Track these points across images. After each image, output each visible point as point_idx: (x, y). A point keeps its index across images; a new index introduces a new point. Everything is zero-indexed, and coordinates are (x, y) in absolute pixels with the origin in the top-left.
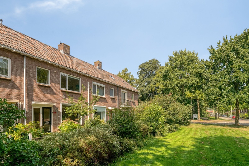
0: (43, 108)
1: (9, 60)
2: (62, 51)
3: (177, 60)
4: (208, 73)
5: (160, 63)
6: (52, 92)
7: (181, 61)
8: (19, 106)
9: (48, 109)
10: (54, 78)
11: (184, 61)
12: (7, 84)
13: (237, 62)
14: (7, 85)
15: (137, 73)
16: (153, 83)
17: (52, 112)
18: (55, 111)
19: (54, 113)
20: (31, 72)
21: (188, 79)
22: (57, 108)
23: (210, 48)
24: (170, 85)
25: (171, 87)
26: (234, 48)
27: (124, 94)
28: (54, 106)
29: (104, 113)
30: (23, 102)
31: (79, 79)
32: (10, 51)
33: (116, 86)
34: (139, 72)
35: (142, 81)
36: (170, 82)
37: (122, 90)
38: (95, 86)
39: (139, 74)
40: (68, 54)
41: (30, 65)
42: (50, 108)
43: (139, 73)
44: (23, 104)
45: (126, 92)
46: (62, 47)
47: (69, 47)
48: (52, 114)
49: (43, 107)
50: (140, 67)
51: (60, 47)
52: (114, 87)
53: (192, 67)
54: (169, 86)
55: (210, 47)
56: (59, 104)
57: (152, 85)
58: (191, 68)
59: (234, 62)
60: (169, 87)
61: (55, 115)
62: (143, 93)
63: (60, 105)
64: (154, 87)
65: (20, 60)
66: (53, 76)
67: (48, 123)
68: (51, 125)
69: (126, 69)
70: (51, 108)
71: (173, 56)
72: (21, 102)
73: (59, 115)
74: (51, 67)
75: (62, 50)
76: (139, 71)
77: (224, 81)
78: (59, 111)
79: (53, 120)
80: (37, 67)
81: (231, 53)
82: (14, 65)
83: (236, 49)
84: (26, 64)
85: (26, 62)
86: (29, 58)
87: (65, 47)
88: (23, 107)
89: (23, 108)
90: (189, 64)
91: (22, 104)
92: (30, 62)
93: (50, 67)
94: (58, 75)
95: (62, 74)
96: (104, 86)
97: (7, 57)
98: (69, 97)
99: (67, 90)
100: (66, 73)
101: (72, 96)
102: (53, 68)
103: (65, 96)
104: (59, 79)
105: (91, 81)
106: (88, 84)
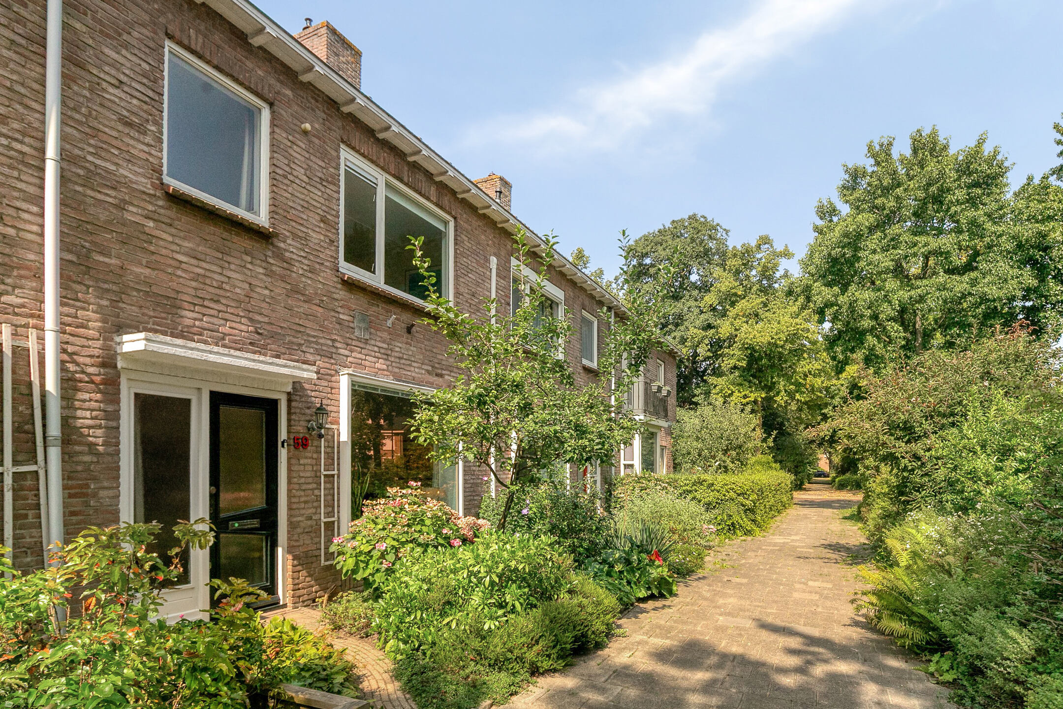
0: (218, 400)
5: (727, 231)
6: (283, 279)
7: (929, 185)
10: (300, 172)
16: (698, 323)
17: (283, 434)
18: (300, 429)
19: (299, 444)
20: (115, 64)
22: (321, 410)
28: (297, 390)
30: (33, 334)
31: (446, 223)
42: (271, 406)
44: (32, 344)
48: (283, 454)
49: (212, 393)
52: (596, 307)
56: (327, 377)
57: (695, 331)
61: (306, 459)
63: (334, 389)
64: (707, 341)
66: (291, 160)
67: (255, 523)
68: (274, 545)
70: (276, 402)
71: (869, 164)
72: (6, 333)
73: (330, 457)
74: (278, 86)
78: (330, 435)
79: (290, 496)
80: (168, 45)
88: (35, 378)
89: (30, 385)
91: (21, 354)
93: (272, 81)
94: (324, 156)
95: (348, 158)
96: (559, 294)
98: (394, 335)
99: (378, 282)
100: (377, 162)
101: (409, 330)
102: (289, 93)
103: (368, 322)
104: (331, 190)
105: (503, 252)
106: (493, 267)
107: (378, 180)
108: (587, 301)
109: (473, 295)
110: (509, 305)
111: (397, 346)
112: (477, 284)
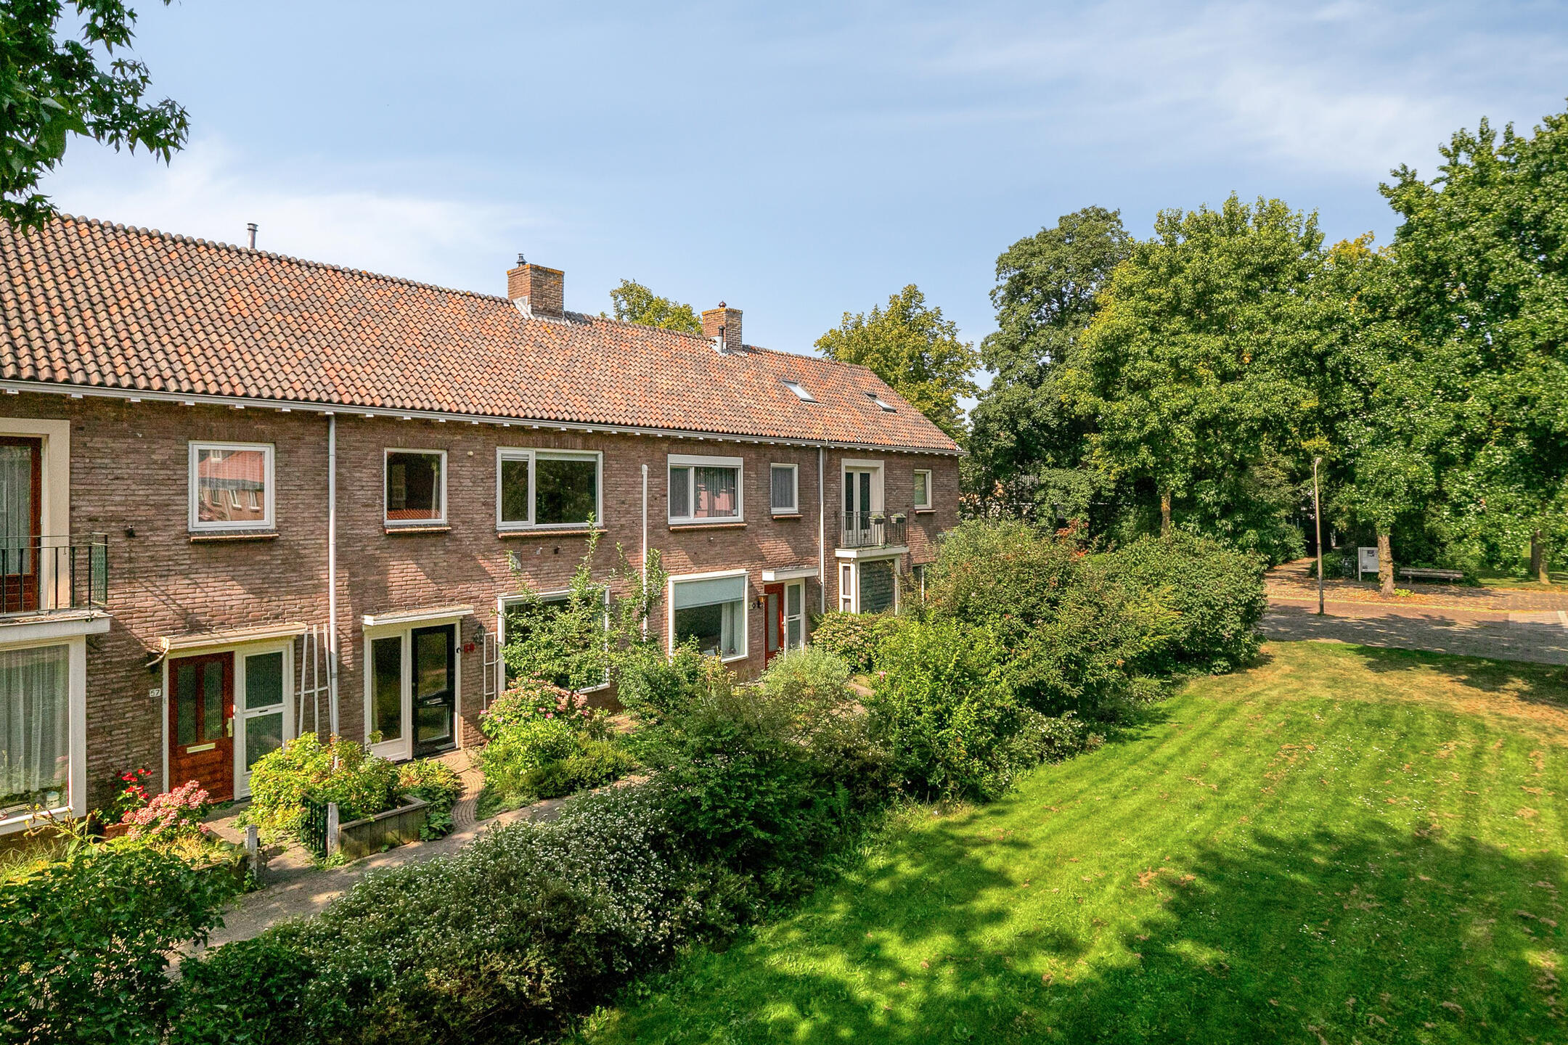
0: (417, 633)
1: (269, 451)
2: (523, 301)
3: (1175, 270)
4: (1375, 345)
8: (311, 646)
9: (439, 635)
10: (468, 483)
11: (1214, 278)
12: (258, 558)
13: (1538, 300)
14: (259, 563)
15: (993, 294)
17: (458, 644)
18: (469, 640)
19: (468, 649)
20: (359, 480)
21: (1239, 387)
22: (481, 627)
23: (1398, 181)
24: (1135, 423)
25: (1140, 429)
26: (1520, 211)
27: (865, 478)
28: (466, 620)
29: (735, 605)
30: (325, 626)
31: (596, 456)
32: (270, 415)
33: (805, 452)
34: (999, 288)
35: (1014, 348)
36: (1136, 401)
37: (846, 462)
38: (680, 472)
39: (1003, 299)
40: (556, 313)
41: (356, 449)
42: (449, 630)
43: (1002, 293)
44: (325, 631)
45: (875, 469)
46: (525, 282)
47: (560, 275)
48: (458, 656)
49: (413, 631)
50: (1002, 264)
51: (517, 280)
52: (793, 455)
53: (1268, 313)
54: (1127, 426)
55: (1396, 174)
56: (489, 604)
58: (1260, 315)
59: (1522, 294)
60: (1130, 436)
61: (473, 658)
62: (1023, 424)
63: (493, 609)
65: (312, 439)
66: (460, 478)
67: (441, 700)
68: (453, 710)
69: (912, 294)
70: (453, 626)
72: (315, 627)
73: (490, 655)
74: (451, 437)
75: (526, 298)
76: (1005, 282)
77: (1459, 417)
78: (490, 639)
79: (462, 682)
80: (386, 450)
81: (1494, 246)
82: (287, 470)
83: (1527, 217)
84: (337, 449)
85: (337, 440)
86: (348, 421)
87: (536, 284)
88: (326, 646)
89: (324, 649)
90: (1249, 295)
91: (321, 636)
92: (354, 438)
93: (447, 436)
94: (484, 463)
95: (504, 453)
96: (736, 462)
97: (260, 439)
98: (543, 558)
99: (530, 525)
100: (527, 446)
101: (556, 551)
102: (459, 437)
103: (520, 557)
104: (489, 483)
105: (657, 455)
106: (645, 473)
107: (531, 456)
108: (779, 454)
109: (623, 503)
110: (665, 496)
111: (546, 567)
112: (628, 492)
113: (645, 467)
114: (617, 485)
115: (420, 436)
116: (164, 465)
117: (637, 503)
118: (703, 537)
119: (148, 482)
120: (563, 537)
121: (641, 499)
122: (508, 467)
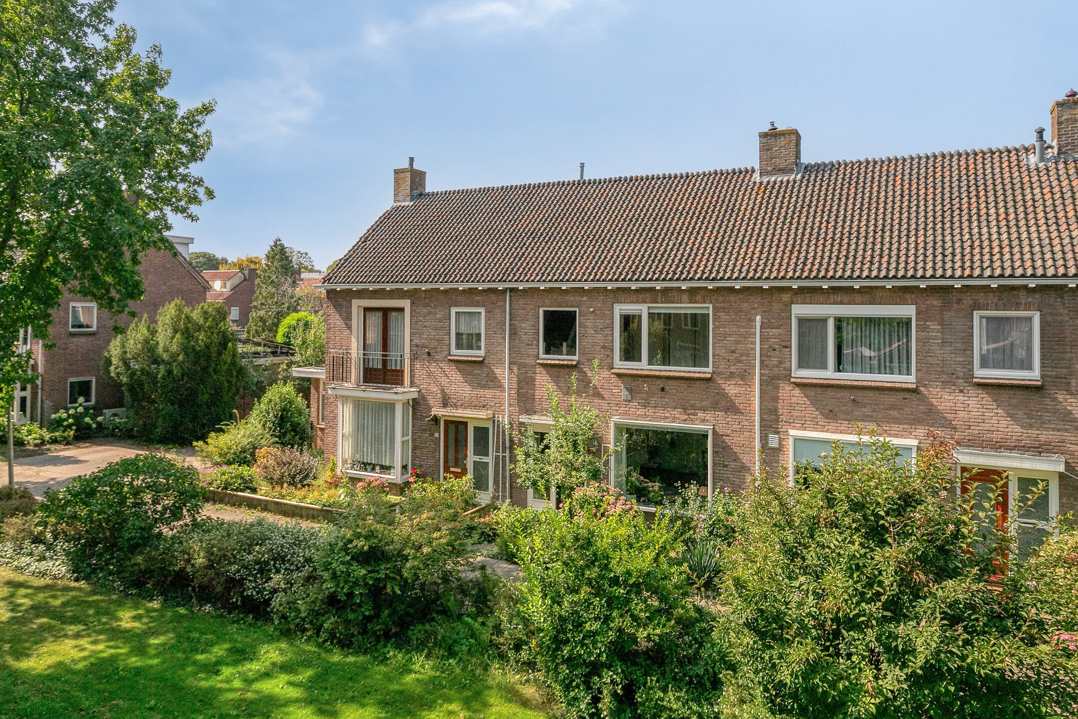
6: (583, 381)
10: (591, 330)
14: (476, 374)
20: (525, 328)
31: (708, 308)
38: (811, 322)
41: (524, 308)
56: (605, 422)
63: (610, 427)
66: (586, 327)
74: (580, 298)
78: (607, 449)
80: (542, 309)
85: (511, 304)
92: (521, 302)
94: (603, 316)
95: (620, 309)
96: (908, 311)
97: (477, 305)
98: (650, 394)
99: (643, 366)
100: (638, 302)
101: (663, 389)
102: (585, 298)
103: (631, 391)
104: (608, 331)
105: (776, 306)
106: (758, 325)
107: (642, 309)
108: (992, 298)
109: (733, 352)
110: (789, 347)
111: (653, 400)
112: (738, 342)
113: (758, 318)
114: (725, 335)
115: (559, 299)
116: (440, 321)
117: (749, 353)
118: (845, 394)
119: (436, 329)
120: (668, 378)
121: (754, 349)
122: (627, 321)
